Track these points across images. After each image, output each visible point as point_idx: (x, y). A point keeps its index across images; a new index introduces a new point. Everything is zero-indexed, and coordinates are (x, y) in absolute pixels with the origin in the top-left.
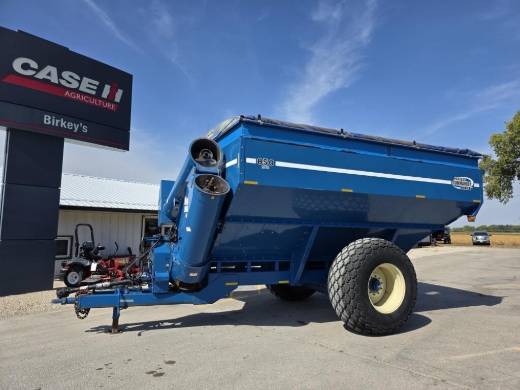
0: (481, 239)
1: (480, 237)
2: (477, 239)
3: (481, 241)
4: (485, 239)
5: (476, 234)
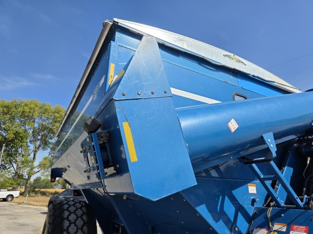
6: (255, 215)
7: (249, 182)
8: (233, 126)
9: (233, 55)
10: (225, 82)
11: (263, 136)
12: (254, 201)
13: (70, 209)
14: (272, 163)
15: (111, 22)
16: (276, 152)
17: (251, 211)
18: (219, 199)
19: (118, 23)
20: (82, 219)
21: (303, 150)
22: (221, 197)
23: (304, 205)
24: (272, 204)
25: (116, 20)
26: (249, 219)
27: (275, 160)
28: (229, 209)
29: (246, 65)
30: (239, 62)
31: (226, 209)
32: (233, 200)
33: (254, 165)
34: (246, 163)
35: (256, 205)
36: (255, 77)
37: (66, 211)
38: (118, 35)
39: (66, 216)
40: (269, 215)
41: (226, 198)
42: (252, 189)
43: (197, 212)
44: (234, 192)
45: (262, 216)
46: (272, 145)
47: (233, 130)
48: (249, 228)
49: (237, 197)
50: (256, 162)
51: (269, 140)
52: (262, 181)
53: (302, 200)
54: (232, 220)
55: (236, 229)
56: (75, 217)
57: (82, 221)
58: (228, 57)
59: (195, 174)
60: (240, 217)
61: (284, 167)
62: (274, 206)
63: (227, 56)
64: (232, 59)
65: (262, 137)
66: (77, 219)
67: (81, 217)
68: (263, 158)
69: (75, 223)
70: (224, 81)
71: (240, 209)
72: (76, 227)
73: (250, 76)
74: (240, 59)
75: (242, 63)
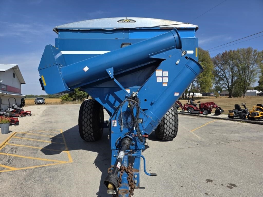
0: (41, 101)
1: (40, 100)
2: (39, 101)
3: (42, 102)
4: (43, 101)
5: (38, 99)
8: (86, 69)
9: (126, 18)
10: (116, 39)
11: (106, 70)
18: (106, 95)
29: (135, 21)
30: (130, 21)
31: (109, 99)
41: (111, 95)
44: (116, 93)
46: (111, 73)
47: (86, 71)
51: (110, 71)
63: (120, 21)
64: (124, 21)
66: (89, 106)
73: (137, 28)
74: (132, 19)
75: (133, 21)
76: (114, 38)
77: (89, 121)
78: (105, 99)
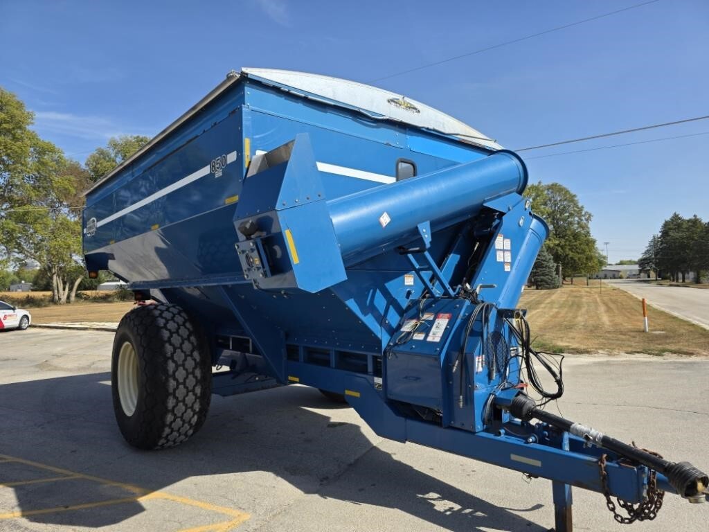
6: (409, 308)
7: (406, 273)
8: (385, 220)
10: (388, 144)
11: (418, 226)
12: (409, 293)
13: (164, 315)
14: (427, 254)
15: (239, 74)
16: (431, 243)
17: (404, 304)
18: (369, 292)
19: (247, 74)
20: (186, 327)
21: (475, 233)
22: (371, 291)
23: (455, 295)
24: (427, 295)
25: (244, 70)
26: (402, 312)
27: (430, 250)
28: (380, 302)
29: (419, 111)
30: (409, 108)
31: (376, 303)
32: (386, 293)
33: (410, 256)
34: (401, 253)
35: (411, 298)
36: (430, 130)
37: (159, 319)
38: (249, 91)
39: (162, 325)
40: (421, 307)
41: (378, 291)
42: (409, 280)
43: (346, 306)
44: (387, 285)
45: (414, 309)
46: (426, 236)
47: (384, 225)
48: (400, 321)
49: (391, 291)
50: (412, 252)
51: (424, 230)
52: (417, 272)
53: (454, 290)
54: (383, 314)
55: (387, 322)
56: (176, 325)
57: (186, 330)
58: (394, 102)
59: (346, 269)
60: (392, 310)
61: (450, 254)
62: (429, 298)
63: (392, 101)
64: (400, 105)
65: (417, 228)
66: (179, 328)
67: (184, 324)
68: (417, 249)
69: (177, 332)
70: (385, 142)
71: (392, 301)
72: (180, 338)
73: (424, 129)
74: (412, 103)
75: (415, 109)
76: (383, 142)
77: (191, 376)
78: (368, 302)
